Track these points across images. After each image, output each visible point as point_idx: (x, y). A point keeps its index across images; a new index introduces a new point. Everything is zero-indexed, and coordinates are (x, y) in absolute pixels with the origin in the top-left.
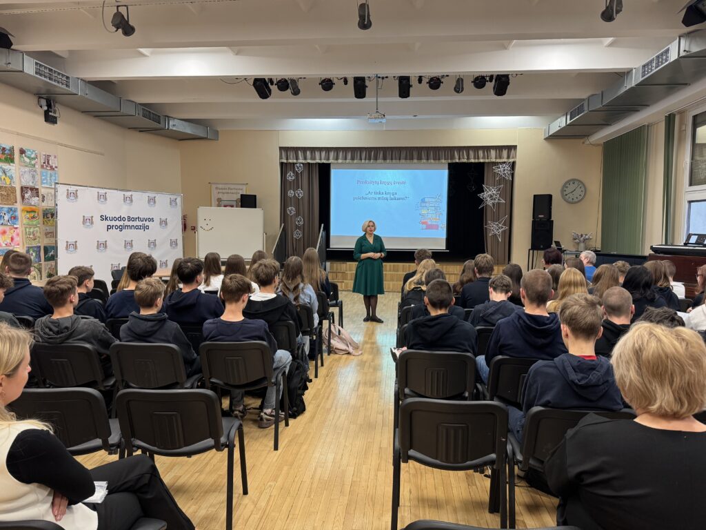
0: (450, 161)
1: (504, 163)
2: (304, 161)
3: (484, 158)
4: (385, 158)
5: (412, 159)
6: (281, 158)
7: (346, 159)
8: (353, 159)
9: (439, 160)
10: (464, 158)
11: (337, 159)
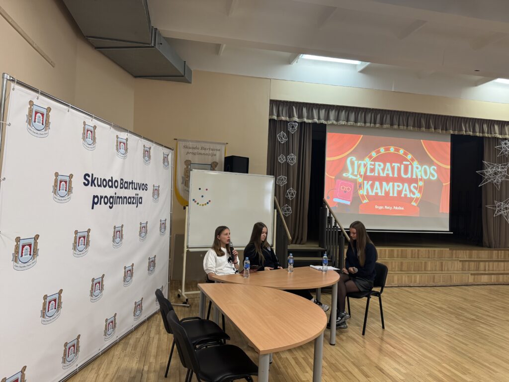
2: (299, 120)
4: (392, 124)
6: (271, 113)
7: (348, 121)
8: (356, 121)
9: (446, 130)
10: (470, 131)
11: (337, 119)
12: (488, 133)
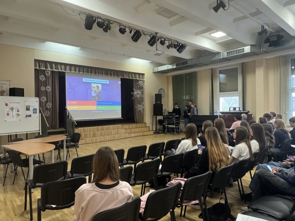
0: (122, 77)
1: (141, 80)
2: (50, 70)
4: (95, 73)
5: (107, 74)
6: (35, 66)
7: (76, 71)
8: (79, 71)
10: (127, 77)
11: (71, 70)
12: (134, 78)
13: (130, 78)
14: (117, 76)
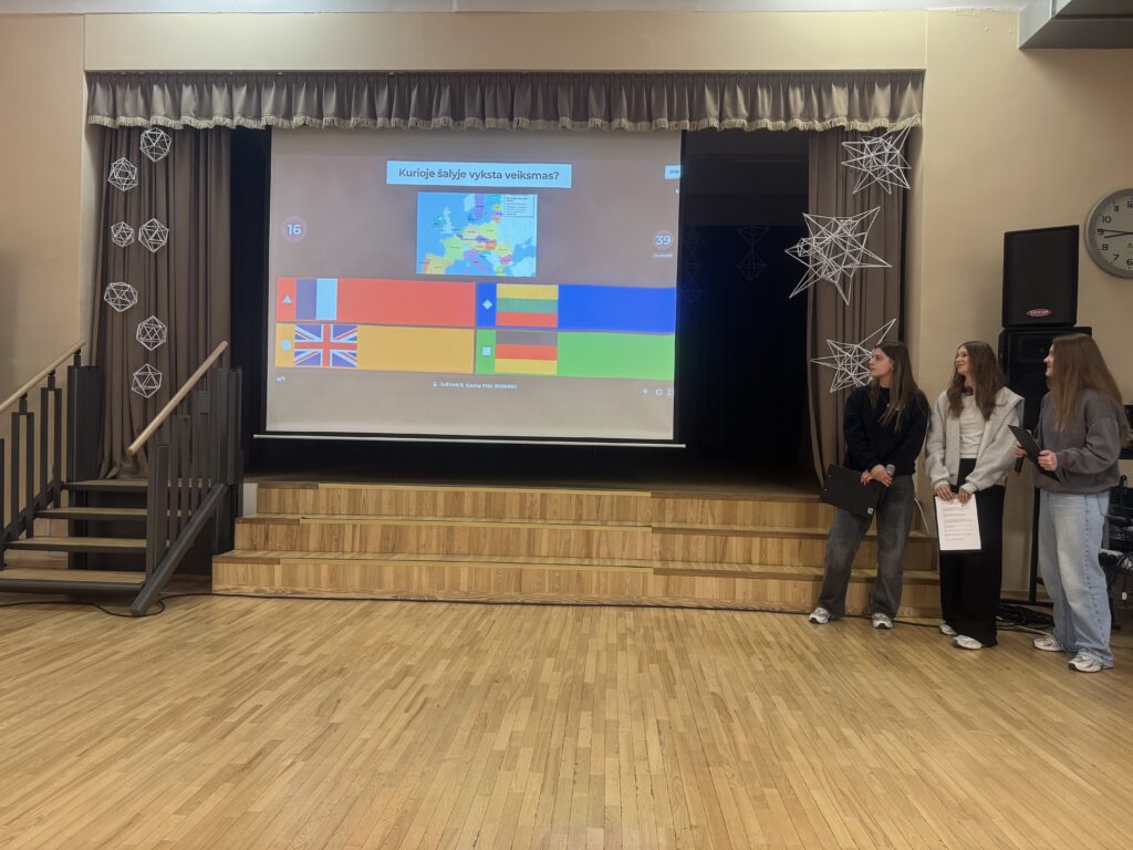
0: (687, 125)
1: (879, 131)
2: (171, 123)
3: (807, 115)
4: (457, 114)
5: (552, 115)
6: (92, 110)
7: (320, 115)
8: (343, 112)
9: (650, 119)
10: (736, 115)
11: (289, 115)
13: (767, 123)
14: (635, 118)
